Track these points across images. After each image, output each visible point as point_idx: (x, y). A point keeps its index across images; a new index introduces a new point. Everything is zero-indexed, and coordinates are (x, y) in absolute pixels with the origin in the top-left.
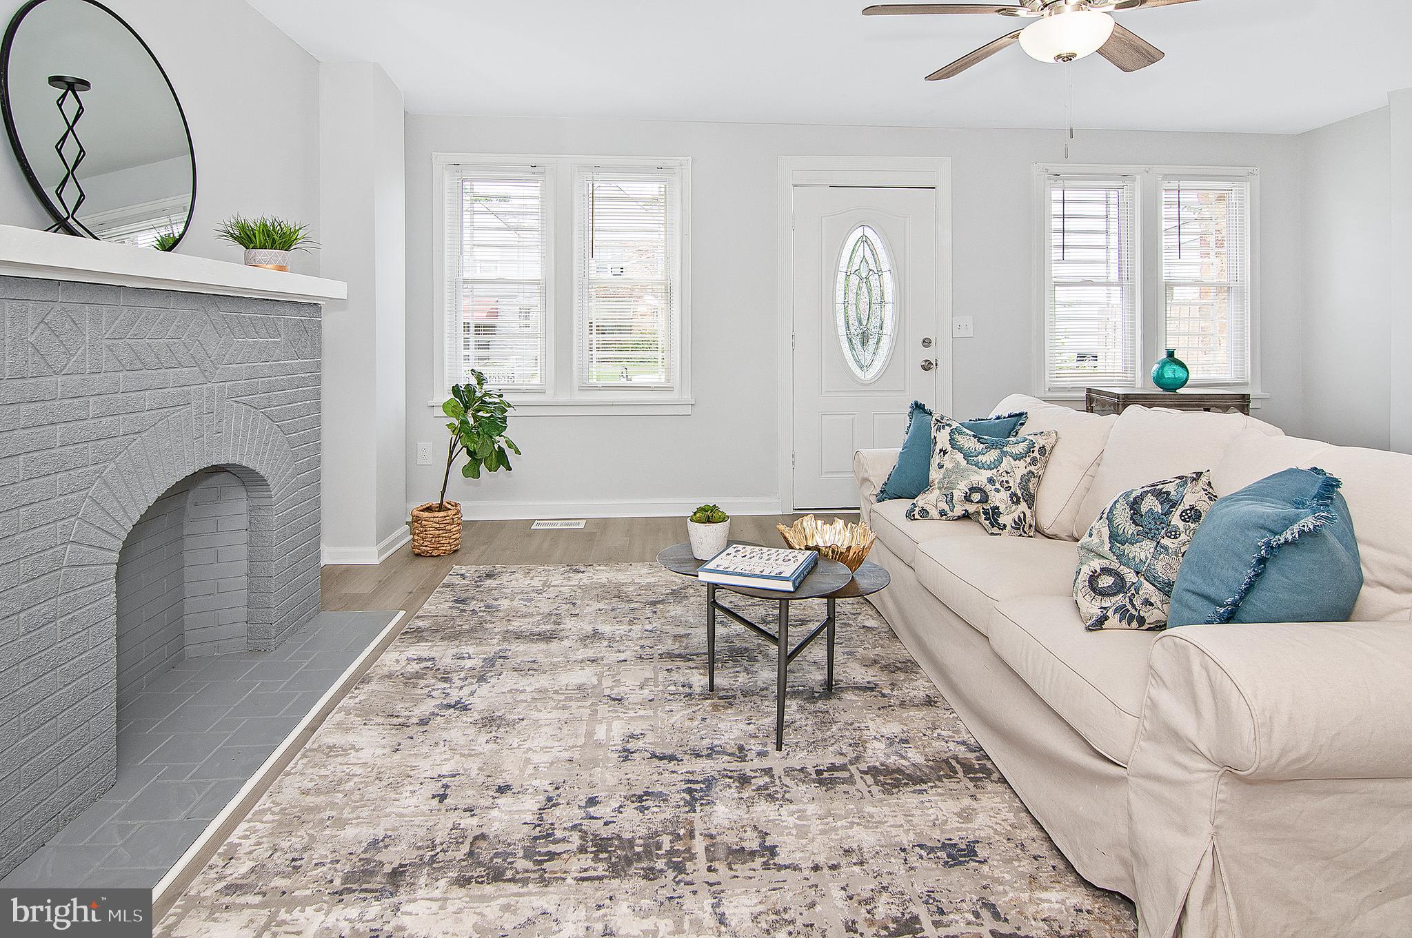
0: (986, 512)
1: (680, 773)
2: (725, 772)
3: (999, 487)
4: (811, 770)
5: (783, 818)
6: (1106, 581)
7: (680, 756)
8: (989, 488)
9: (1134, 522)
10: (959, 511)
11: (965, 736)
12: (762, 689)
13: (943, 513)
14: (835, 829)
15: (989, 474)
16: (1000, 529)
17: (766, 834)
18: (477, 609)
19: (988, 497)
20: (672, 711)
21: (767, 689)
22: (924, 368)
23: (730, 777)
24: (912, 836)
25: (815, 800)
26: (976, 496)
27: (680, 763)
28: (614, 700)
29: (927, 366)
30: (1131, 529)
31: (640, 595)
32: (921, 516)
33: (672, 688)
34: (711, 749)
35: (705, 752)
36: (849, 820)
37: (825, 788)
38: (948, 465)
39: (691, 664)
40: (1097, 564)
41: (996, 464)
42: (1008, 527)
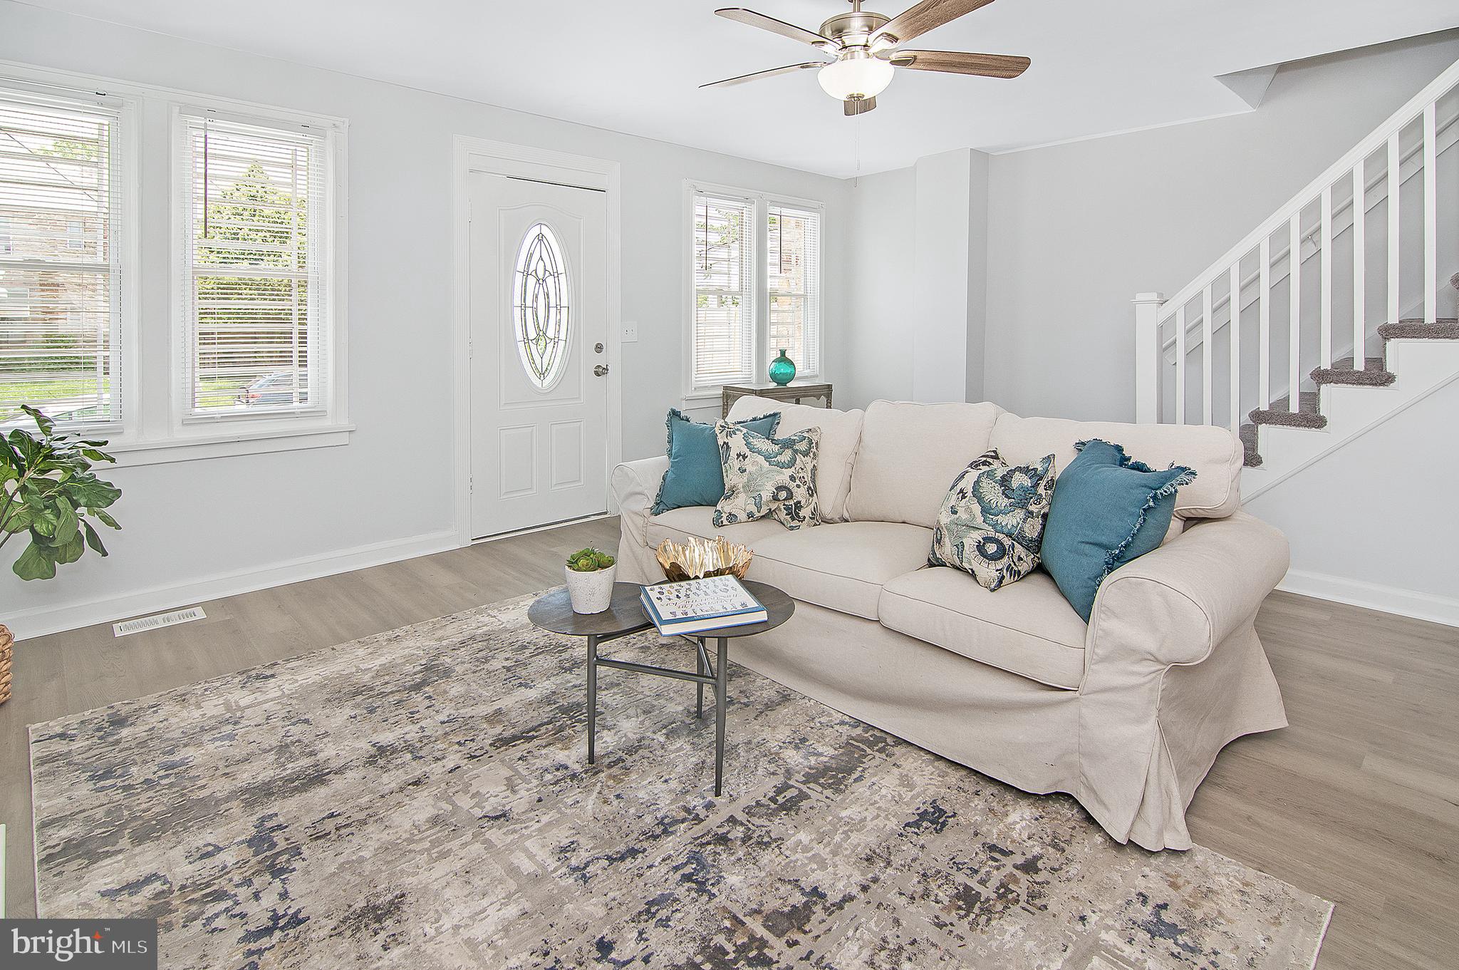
0: (788, 508)
1: (656, 864)
2: (698, 841)
3: (799, 483)
4: (764, 801)
5: (793, 858)
6: (992, 549)
7: (639, 846)
8: (792, 485)
9: (1007, 496)
10: (764, 511)
11: (837, 717)
12: (639, 741)
13: (750, 515)
14: (839, 846)
15: (789, 472)
16: (799, 521)
17: (797, 881)
18: (151, 776)
19: (792, 493)
20: (578, 802)
21: (643, 738)
22: (597, 374)
23: (709, 843)
24: (894, 821)
25: (799, 828)
26: (783, 495)
27: (646, 854)
28: (497, 818)
29: (601, 371)
30: (1004, 502)
31: (387, 683)
32: (729, 522)
33: (548, 777)
34: (661, 823)
35: (658, 831)
36: (841, 831)
37: (793, 813)
38: (750, 468)
39: (536, 742)
40: (977, 536)
41: (792, 463)
42: (807, 518)
